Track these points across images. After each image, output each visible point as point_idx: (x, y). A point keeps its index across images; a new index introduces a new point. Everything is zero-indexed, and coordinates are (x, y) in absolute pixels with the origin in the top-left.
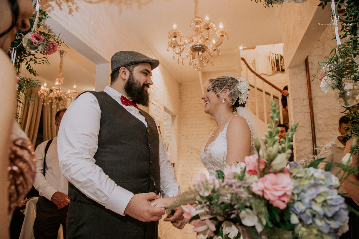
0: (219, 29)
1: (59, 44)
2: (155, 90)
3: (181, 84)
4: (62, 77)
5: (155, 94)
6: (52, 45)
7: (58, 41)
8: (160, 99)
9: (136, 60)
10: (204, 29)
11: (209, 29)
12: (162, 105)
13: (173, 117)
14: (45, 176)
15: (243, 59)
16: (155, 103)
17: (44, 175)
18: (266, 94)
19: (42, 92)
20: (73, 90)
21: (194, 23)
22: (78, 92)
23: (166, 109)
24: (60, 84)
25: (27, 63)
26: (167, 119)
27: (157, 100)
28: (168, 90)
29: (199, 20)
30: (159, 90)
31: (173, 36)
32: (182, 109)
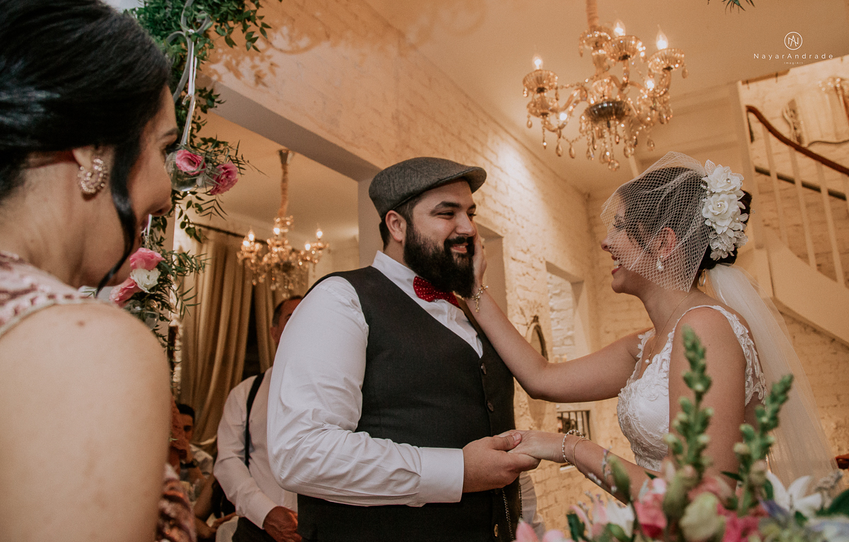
0: (658, 51)
1: (241, 166)
2: (518, 224)
3: (589, 196)
4: (288, 214)
5: (519, 234)
6: (223, 171)
7: (237, 160)
8: (533, 245)
9: (412, 189)
10: (613, 60)
11: (625, 57)
12: (542, 260)
13: (577, 285)
14: (248, 466)
15: (751, 109)
16: (520, 256)
17: (247, 464)
18: (832, 198)
19: (246, 255)
20: (315, 242)
21: (589, 44)
22: (328, 245)
23: (551, 268)
24: (286, 231)
25: (181, 213)
26: (562, 291)
27: (525, 249)
28: (555, 218)
29: (600, 37)
30: (527, 221)
31: (535, 89)
32: (598, 263)
